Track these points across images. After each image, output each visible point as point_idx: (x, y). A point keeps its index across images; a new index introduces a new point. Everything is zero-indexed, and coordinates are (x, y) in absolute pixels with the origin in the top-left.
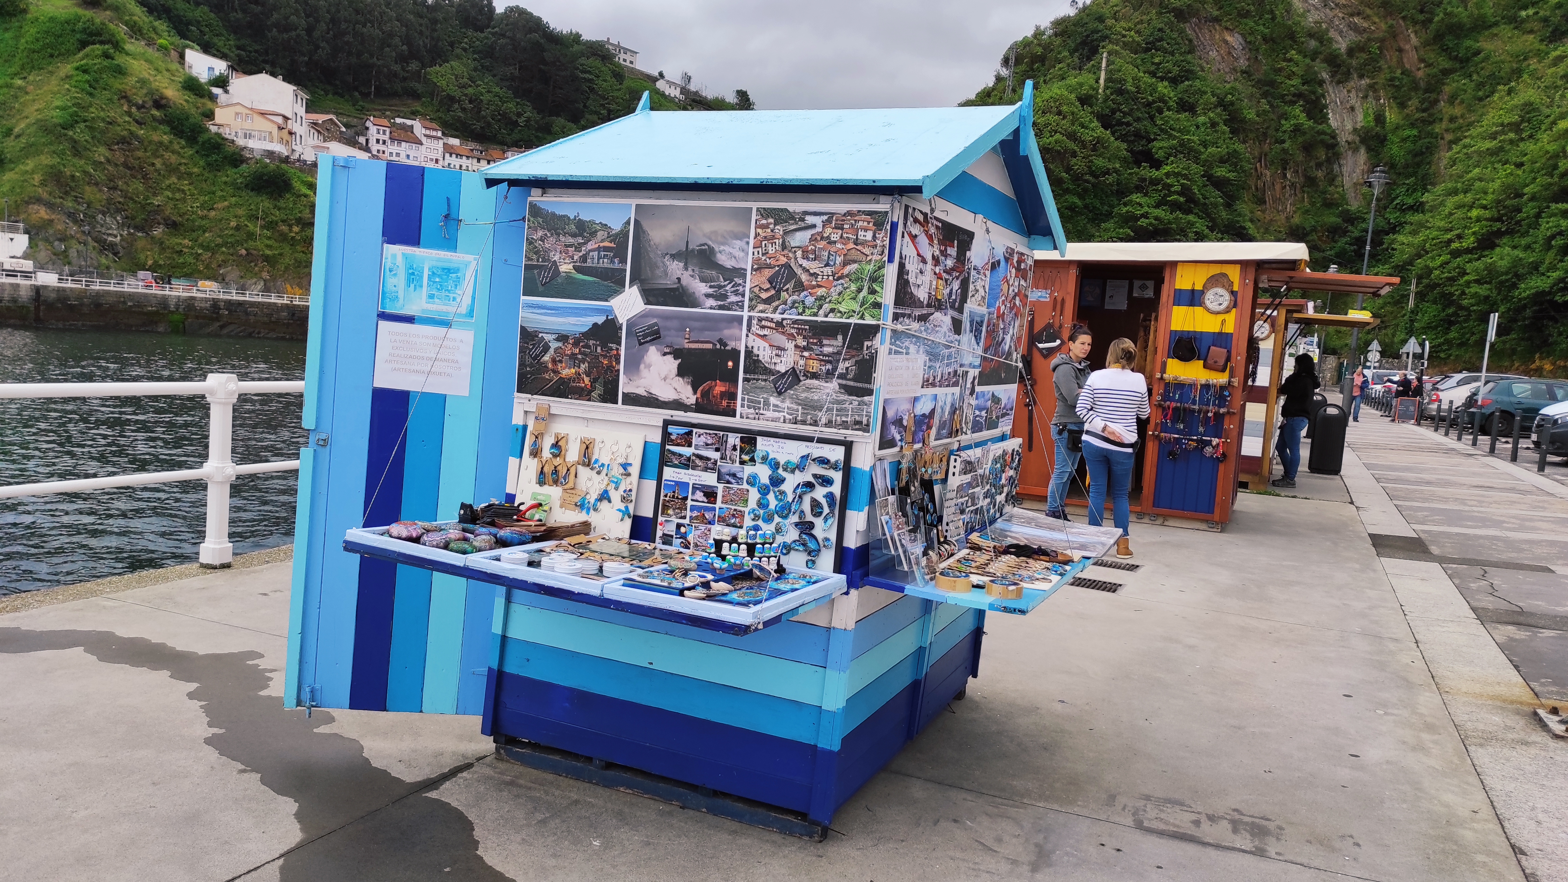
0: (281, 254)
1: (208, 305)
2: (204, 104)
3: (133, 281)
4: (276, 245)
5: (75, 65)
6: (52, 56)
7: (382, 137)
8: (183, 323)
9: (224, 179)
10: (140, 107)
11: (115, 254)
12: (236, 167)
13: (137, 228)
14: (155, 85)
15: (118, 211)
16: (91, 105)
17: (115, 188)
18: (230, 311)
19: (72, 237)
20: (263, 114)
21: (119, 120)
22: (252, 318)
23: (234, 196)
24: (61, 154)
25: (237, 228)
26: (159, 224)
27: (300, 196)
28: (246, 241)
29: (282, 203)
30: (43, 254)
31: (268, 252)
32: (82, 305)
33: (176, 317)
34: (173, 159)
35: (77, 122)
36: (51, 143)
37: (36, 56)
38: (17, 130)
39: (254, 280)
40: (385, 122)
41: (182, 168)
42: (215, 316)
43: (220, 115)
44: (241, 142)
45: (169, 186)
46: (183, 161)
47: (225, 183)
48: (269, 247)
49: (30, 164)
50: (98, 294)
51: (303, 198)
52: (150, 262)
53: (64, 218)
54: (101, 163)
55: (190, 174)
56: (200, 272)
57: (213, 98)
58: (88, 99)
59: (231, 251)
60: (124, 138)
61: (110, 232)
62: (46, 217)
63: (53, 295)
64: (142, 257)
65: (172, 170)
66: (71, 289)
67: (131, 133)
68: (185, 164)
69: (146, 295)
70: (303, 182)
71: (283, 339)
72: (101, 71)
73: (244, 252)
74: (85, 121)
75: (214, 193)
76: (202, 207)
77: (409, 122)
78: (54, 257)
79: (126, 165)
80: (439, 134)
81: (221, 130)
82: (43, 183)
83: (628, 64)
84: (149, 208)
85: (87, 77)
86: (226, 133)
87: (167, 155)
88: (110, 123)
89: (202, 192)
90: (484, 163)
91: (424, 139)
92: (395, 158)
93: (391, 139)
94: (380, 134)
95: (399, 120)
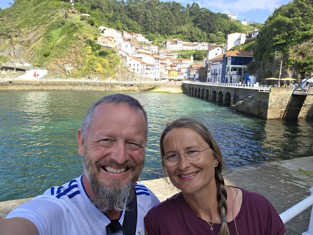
13: (75, 67)
20: (108, 38)
26: (80, 65)
40: (171, 40)
43: (99, 39)
53: (56, 66)
77: (176, 40)
80: (182, 41)
86: (99, 43)
90: (192, 47)
91: (178, 43)
92: (172, 48)
93: (171, 44)
94: (168, 43)
95: (174, 40)
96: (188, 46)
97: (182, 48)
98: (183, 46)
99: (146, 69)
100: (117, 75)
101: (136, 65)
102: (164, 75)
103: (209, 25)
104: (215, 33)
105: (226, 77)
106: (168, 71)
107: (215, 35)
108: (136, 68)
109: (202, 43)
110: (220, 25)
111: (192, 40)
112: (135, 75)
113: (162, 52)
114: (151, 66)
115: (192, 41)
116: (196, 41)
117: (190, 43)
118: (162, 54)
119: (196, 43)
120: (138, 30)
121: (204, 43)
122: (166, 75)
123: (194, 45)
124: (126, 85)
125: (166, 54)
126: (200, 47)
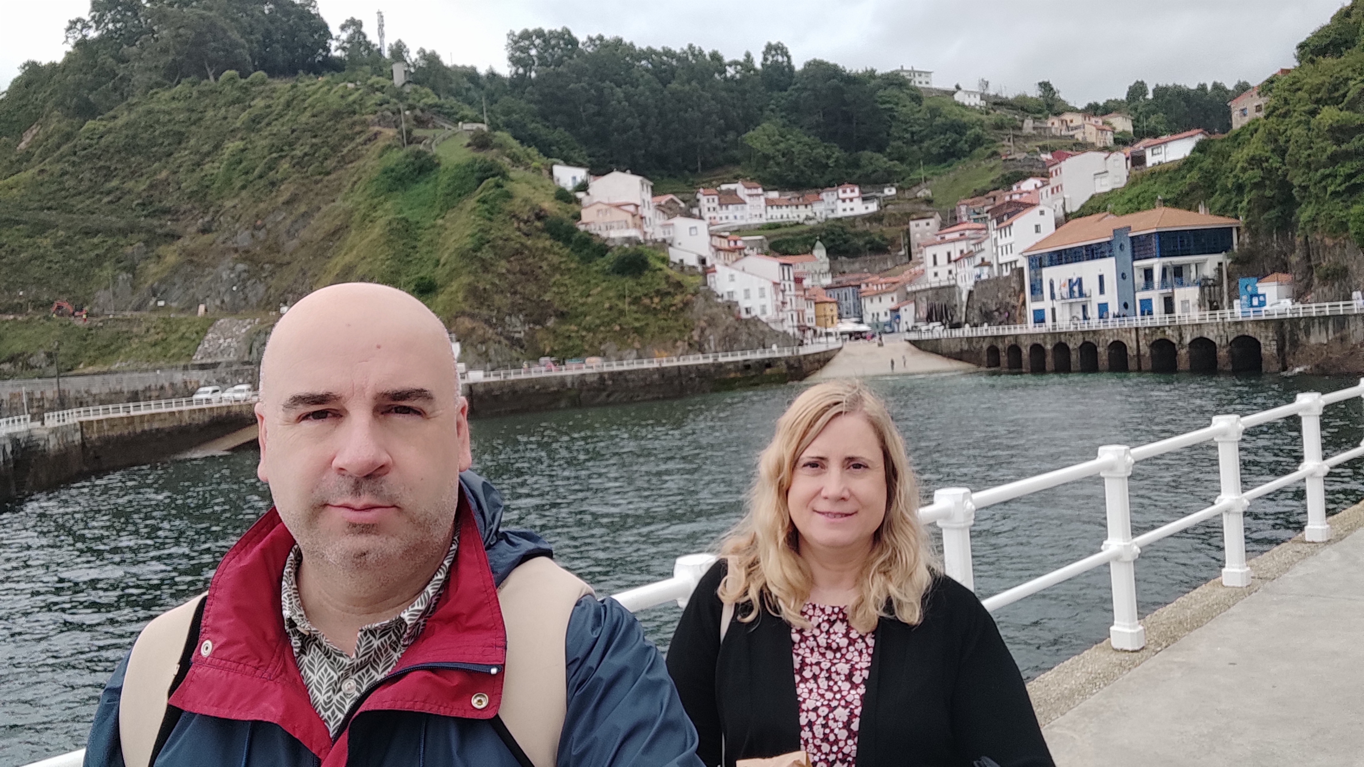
0: (647, 325)
1: (596, 378)
2: (572, 209)
3: (537, 368)
4: (642, 317)
5: (477, 198)
6: (460, 195)
7: (712, 205)
8: (579, 396)
9: (596, 268)
10: (526, 222)
11: (522, 347)
12: (603, 256)
13: (536, 323)
14: (535, 201)
15: (520, 311)
16: (491, 229)
17: (515, 293)
18: (613, 381)
19: (489, 339)
20: (618, 206)
21: (512, 236)
22: (631, 384)
23: (604, 281)
24: (475, 273)
25: (611, 308)
26: (551, 316)
27: (655, 271)
28: (618, 318)
29: (642, 280)
30: (471, 357)
31: (637, 324)
32: (503, 393)
33: (573, 393)
34: (555, 260)
35: (483, 244)
36: (467, 266)
37: (449, 197)
38: (442, 261)
39: (628, 351)
40: (713, 191)
41: (563, 266)
42: (602, 387)
43: (587, 215)
44: (604, 234)
45: (554, 283)
46: (563, 259)
47: (596, 272)
48: (637, 320)
49: (455, 285)
50: (514, 383)
51: (658, 272)
52: (548, 350)
53: (483, 324)
54: (503, 274)
55: (569, 270)
56: (586, 351)
57: (578, 201)
58: (488, 223)
59: (608, 328)
60: (517, 250)
61: (516, 329)
62: (470, 326)
63: (481, 390)
64: (541, 346)
65: (555, 269)
66: (494, 382)
67: (522, 244)
68: (565, 262)
69: (548, 378)
70: (658, 258)
71: (658, 398)
72: (495, 199)
73: (617, 328)
74: (488, 242)
75: (589, 282)
76: (581, 296)
77: (732, 186)
78: (479, 358)
79: (522, 273)
80: (760, 191)
81: (588, 228)
82: (465, 299)
83: (924, 85)
84: (542, 304)
85: (486, 206)
86: (593, 229)
87: (550, 257)
88: (506, 240)
89: (580, 283)
90: (802, 208)
91: (748, 199)
92: (724, 221)
93: (719, 205)
94: (706, 203)
95: (724, 187)
96: (787, 206)
97: (764, 216)
98: (769, 208)
100: (696, 335)
102: (806, 321)
104: (880, 148)
105: (1138, 298)
106: (814, 304)
108: (755, 303)
109: (840, 191)
115: (799, 188)
117: (789, 194)
121: (848, 190)
122: (811, 320)
123: (808, 202)
124: (748, 367)
126: (833, 207)
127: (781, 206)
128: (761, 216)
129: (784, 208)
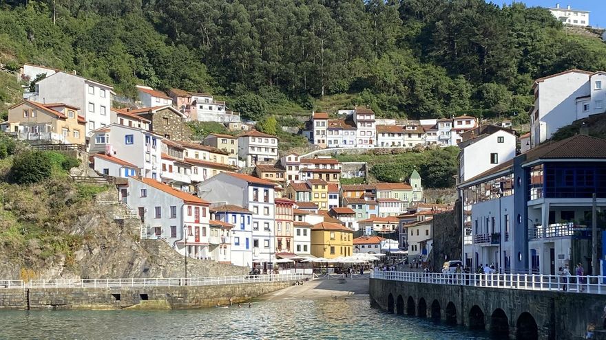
7: (321, 128)
20: (49, 107)
40: (330, 115)
43: (13, 115)
77: (348, 112)
80: (373, 117)
83: (579, 24)
90: (415, 137)
91: (359, 125)
92: (333, 145)
93: (328, 129)
94: (318, 127)
95: (341, 112)
96: (399, 134)
97: (374, 143)
98: (380, 135)
99: (208, 227)
100: (80, 255)
101: (165, 213)
102: (293, 249)
103: (481, 52)
104: (505, 81)
105: (530, 248)
106: (309, 231)
107: (504, 88)
108: (165, 223)
109: (456, 123)
110: (523, 48)
111: (413, 110)
112: (162, 251)
113: (293, 160)
114: (234, 214)
115: (416, 116)
116: (429, 115)
117: (407, 122)
118: (294, 167)
119: (433, 122)
120: (198, 78)
121: (464, 122)
122: (302, 248)
123: (423, 131)
124: (118, 297)
125: (312, 167)
126: (446, 137)
127: (393, 134)
128: (371, 142)
129: (396, 136)
